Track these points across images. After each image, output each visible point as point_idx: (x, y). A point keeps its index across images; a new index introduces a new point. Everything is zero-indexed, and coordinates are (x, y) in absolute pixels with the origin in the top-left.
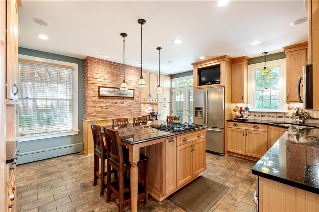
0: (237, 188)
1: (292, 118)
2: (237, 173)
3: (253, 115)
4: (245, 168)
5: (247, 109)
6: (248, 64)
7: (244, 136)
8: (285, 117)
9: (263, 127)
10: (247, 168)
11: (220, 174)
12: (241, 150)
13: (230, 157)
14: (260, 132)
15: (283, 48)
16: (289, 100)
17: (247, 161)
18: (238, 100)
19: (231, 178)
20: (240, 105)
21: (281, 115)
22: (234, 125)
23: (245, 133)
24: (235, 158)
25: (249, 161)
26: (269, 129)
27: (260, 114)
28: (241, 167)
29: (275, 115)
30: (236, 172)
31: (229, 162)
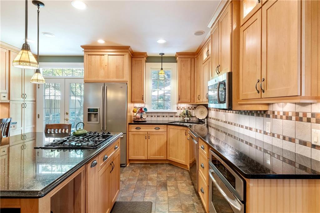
0: (157, 199)
1: (180, 117)
2: (148, 182)
3: (150, 116)
4: (152, 174)
5: (145, 109)
6: (146, 62)
7: (146, 139)
8: (175, 116)
9: (163, 128)
10: (154, 173)
11: (133, 190)
12: (144, 155)
13: (133, 166)
14: (161, 133)
15: (177, 53)
16: (180, 101)
17: (149, 165)
18: (138, 100)
19: (147, 190)
20: (138, 105)
21: (172, 114)
22: (136, 128)
23: (148, 136)
24: (137, 165)
25: (151, 164)
26: (168, 129)
27: (156, 115)
28: (147, 173)
29: (167, 115)
30: (147, 180)
31: (135, 172)
